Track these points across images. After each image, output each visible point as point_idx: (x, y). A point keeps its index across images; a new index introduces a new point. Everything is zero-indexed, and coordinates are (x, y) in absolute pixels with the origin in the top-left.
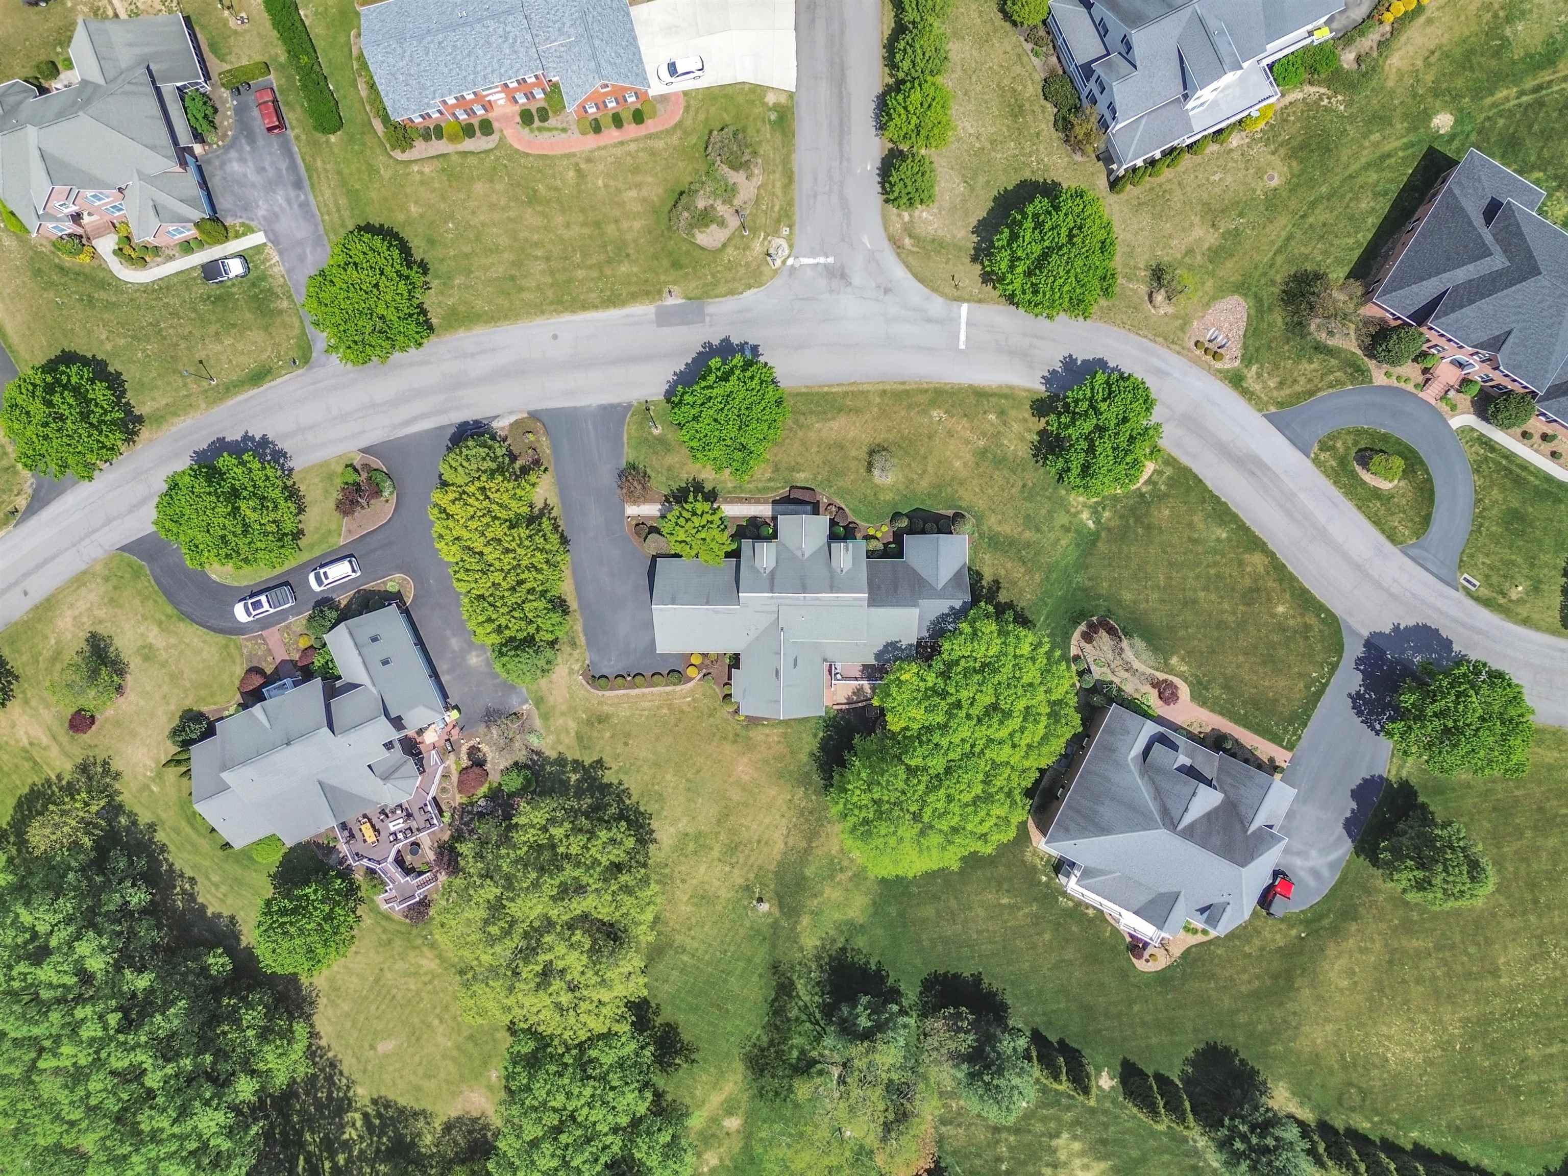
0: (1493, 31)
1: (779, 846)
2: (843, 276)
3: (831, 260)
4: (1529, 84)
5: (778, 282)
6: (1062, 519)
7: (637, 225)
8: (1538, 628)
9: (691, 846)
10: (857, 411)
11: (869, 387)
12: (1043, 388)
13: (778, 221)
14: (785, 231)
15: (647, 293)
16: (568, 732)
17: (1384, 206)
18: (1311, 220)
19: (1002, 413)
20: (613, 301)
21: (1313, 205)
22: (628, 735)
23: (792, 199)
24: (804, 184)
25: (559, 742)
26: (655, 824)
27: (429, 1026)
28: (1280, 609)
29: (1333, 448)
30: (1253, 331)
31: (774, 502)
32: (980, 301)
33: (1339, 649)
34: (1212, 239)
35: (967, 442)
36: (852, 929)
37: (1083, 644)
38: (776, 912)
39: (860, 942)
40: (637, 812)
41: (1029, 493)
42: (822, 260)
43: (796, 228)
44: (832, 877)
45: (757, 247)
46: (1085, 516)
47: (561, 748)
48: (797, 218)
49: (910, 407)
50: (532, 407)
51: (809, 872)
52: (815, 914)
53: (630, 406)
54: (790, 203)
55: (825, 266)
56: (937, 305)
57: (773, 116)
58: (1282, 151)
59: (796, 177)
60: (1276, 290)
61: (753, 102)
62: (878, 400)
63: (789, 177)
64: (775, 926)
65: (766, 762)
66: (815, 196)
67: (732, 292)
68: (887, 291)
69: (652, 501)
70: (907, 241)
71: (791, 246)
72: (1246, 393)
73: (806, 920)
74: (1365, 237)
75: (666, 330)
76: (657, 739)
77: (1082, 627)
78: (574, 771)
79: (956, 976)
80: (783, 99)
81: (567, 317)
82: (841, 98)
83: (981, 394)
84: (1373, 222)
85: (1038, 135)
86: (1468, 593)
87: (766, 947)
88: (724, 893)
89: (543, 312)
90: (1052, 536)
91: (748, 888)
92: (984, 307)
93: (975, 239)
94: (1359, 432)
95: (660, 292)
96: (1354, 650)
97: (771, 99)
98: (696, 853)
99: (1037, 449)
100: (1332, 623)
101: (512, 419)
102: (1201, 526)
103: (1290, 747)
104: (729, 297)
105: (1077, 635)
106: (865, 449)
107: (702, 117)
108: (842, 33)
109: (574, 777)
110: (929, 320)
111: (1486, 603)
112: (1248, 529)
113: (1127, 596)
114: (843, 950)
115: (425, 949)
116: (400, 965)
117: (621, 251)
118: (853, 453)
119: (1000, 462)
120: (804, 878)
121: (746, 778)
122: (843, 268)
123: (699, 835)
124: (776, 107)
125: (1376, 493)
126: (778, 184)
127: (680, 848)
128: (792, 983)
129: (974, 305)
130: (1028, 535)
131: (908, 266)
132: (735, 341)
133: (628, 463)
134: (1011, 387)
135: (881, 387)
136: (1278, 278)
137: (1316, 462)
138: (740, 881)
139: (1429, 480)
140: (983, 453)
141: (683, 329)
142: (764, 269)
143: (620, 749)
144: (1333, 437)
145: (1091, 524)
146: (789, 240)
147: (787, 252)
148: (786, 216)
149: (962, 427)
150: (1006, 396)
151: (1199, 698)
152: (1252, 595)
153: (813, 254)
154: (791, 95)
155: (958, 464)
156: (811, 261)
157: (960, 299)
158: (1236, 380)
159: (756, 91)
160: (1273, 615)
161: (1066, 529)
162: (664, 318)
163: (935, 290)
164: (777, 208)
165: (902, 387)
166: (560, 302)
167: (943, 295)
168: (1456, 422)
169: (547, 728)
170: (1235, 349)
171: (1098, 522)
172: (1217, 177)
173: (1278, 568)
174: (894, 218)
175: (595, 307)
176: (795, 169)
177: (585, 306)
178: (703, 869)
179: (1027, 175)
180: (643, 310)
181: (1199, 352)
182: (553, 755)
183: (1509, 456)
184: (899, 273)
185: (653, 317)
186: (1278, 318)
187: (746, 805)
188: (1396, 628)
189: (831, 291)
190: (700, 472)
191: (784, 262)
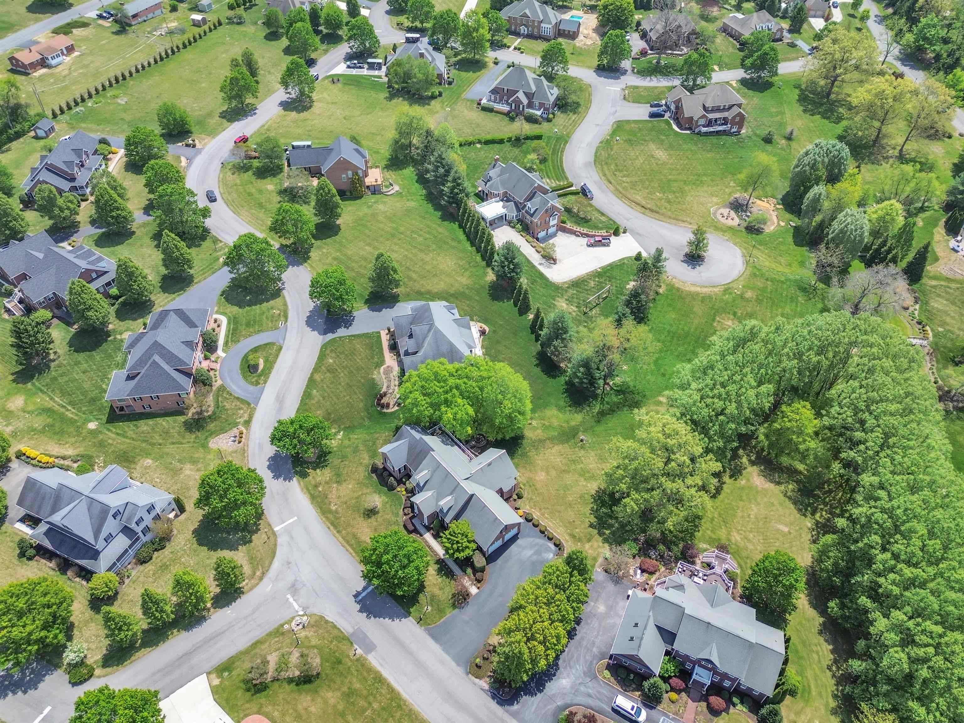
0: (43, 431)
1: (556, 448)
2: (293, 585)
3: (289, 596)
4: (63, 410)
5: (316, 610)
6: (347, 442)
7: (330, 694)
8: (285, 301)
9: (587, 475)
10: (354, 536)
11: (340, 539)
12: (295, 479)
13: (283, 634)
14: (286, 627)
15: (363, 665)
16: (592, 546)
17: (142, 422)
18: (161, 441)
19: (316, 486)
20: (379, 679)
21: (153, 444)
22: (570, 522)
23: (267, 635)
24: (257, 634)
25: (599, 547)
26: (593, 492)
27: (756, 518)
28: (331, 361)
29: (257, 381)
30: (223, 430)
31: (421, 535)
32: (270, 525)
33: (333, 341)
34: (188, 466)
35: (337, 489)
36: (560, 409)
37: (391, 406)
38: (580, 433)
39: (562, 403)
40: (595, 501)
41: (344, 457)
42: (291, 600)
43: (282, 622)
44: (550, 426)
45: (303, 634)
46: (339, 437)
47: (601, 544)
48: (276, 626)
49: (337, 518)
50: (464, 675)
51: (556, 434)
52: (567, 422)
53: (426, 630)
54: (269, 635)
55: (293, 597)
56: (282, 540)
57: (226, 674)
58: (133, 466)
59: (254, 641)
60: (199, 434)
61: (223, 689)
62: (344, 532)
63: (255, 645)
64: (585, 431)
65: (530, 471)
66: (259, 626)
67: (335, 627)
68: (289, 563)
69: (463, 585)
70: (258, 573)
71: (293, 618)
72: (251, 417)
73: (573, 423)
74: (160, 420)
75: (375, 642)
76: (560, 512)
77: (385, 410)
78: (604, 534)
79: (543, 371)
80: (213, 676)
81: (404, 695)
82: (198, 647)
83: (313, 498)
84: (151, 422)
85: (172, 553)
86: (286, 321)
87: (596, 428)
88: (593, 454)
89: (411, 710)
90: (356, 442)
91: (582, 447)
92: (271, 522)
93: (240, 547)
94: (245, 377)
95: (358, 660)
96: (330, 336)
97: (216, 682)
98: (589, 472)
99: (323, 467)
100: (324, 347)
101: (477, 681)
102: (316, 399)
103: (379, 333)
104: (338, 626)
105: (389, 411)
106: (370, 520)
107: (247, 705)
108: (159, 671)
109: (607, 532)
110: (292, 537)
111: (286, 317)
112: (307, 386)
113: (361, 405)
114: (570, 406)
115: (733, 541)
116: (750, 547)
117: (350, 694)
118: (375, 523)
119: (338, 475)
120: (559, 433)
121: (544, 474)
122: (289, 589)
123: (581, 475)
124: (220, 676)
125: (266, 361)
126: (263, 647)
127: (593, 477)
128: (598, 413)
129: (273, 526)
130: (361, 447)
131: (271, 563)
132: (358, 607)
133: (454, 609)
134: (302, 490)
135: (337, 535)
136: (194, 436)
137: (265, 382)
138: (583, 452)
139: (251, 350)
140: (338, 482)
141: (369, 634)
142: (312, 622)
143: (578, 523)
144: (252, 383)
145: (342, 433)
146: (289, 622)
147: (298, 618)
148: (278, 632)
149: (332, 496)
150: (308, 489)
151: (382, 362)
152: (331, 370)
153: (291, 605)
154: (208, 674)
155: (350, 486)
156: (295, 605)
157: (274, 533)
158: (248, 423)
159: (215, 691)
160: (335, 362)
161: (349, 439)
162: (370, 647)
163: (275, 545)
164: (276, 639)
165: (332, 528)
166: (399, 706)
167: (276, 540)
168: (223, 355)
169: (598, 555)
170: (235, 431)
171: (339, 432)
172: (158, 480)
173: (316, 369)
174: (250, 585)
175: (389, 686)
176: (250, 644)
177: (391, 690)
178: (591, 466)
179: (195, 545)
180: (373, 660)
181: (243, 440)
182: (606, 545)
183: (227, 336)
184: (276, 564)
185: (373, 653)
186: (212, 426)
187: (554, 467)
188: (313, 330)
189: (304, 585)
190: (433, 575)
191: (303, 616)
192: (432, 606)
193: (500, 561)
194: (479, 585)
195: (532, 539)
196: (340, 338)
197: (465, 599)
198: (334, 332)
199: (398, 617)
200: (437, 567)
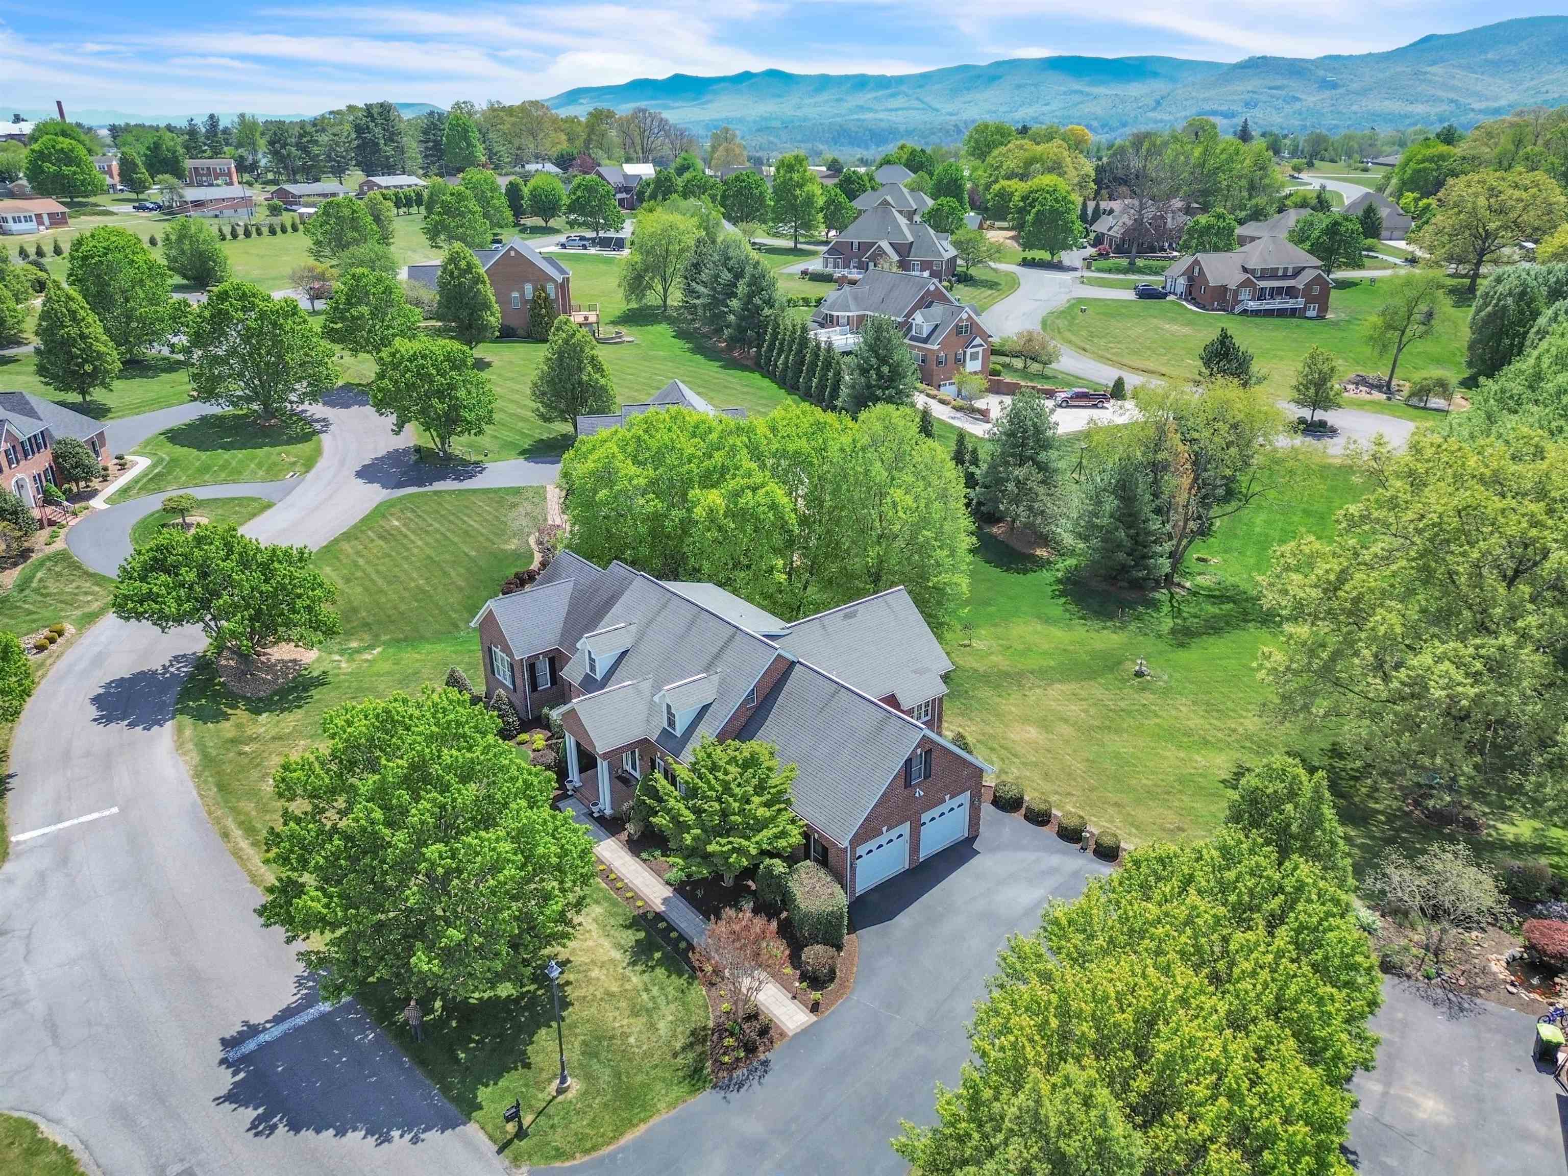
1: (1061, 687)
6: (386, 667)
8: (319, 448)
9: (1184, 739)
12: (170, 723)
19: (236, 742)
26: (1223, 774)
33: (416, 495)
36: (1052, 622)
39: (1056, 613)
44: (1029, 650)
46: (368, 656)
51: (1051, 663)
52: (1083, 644)
65: (986, 723)
73: (1099, 646)
83: (209, 765)
86: (306, 472)
87: (1175, 656)
88: (1184, 700)
90: (417, 665)
96: (410, 490)
99: (285, 709)
100: (388, 504)
103: (543, 487)
110: (63, 861)
111: (310, 467)
114: (1083, 618)
120: (1062, 663)
121: (1033, 730)
123: (1162, 739)
127: (1205, 746)
128: (1172, 632)
129: (13, 831)
130: (428, 675)
133: (694, 1088)
134: (181, 747)
138: (1149, 696)
145: (378, 650)
150: (201, 747)
152: (390, 536)
158: (91, 617)
160: (406, 525)
161: (397, 661)
168: (103, 506)
171: (371, 647)
173: (349, 535)
178: (1189, 723)
183: (134, 481)
187: (1063, 720)
188: (370, 483)
192: (589, 1077)
193: (905, 920)
194: (816, 995)
195: (1031, 856)
196: (436, 493)
197: (751, 1049)
198: (420, 485)
199: (407, 1126)
200: (630, 937)
